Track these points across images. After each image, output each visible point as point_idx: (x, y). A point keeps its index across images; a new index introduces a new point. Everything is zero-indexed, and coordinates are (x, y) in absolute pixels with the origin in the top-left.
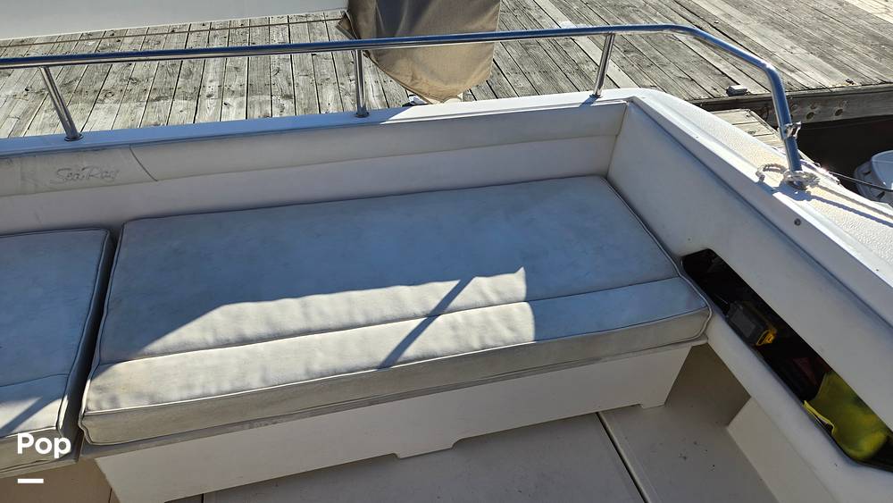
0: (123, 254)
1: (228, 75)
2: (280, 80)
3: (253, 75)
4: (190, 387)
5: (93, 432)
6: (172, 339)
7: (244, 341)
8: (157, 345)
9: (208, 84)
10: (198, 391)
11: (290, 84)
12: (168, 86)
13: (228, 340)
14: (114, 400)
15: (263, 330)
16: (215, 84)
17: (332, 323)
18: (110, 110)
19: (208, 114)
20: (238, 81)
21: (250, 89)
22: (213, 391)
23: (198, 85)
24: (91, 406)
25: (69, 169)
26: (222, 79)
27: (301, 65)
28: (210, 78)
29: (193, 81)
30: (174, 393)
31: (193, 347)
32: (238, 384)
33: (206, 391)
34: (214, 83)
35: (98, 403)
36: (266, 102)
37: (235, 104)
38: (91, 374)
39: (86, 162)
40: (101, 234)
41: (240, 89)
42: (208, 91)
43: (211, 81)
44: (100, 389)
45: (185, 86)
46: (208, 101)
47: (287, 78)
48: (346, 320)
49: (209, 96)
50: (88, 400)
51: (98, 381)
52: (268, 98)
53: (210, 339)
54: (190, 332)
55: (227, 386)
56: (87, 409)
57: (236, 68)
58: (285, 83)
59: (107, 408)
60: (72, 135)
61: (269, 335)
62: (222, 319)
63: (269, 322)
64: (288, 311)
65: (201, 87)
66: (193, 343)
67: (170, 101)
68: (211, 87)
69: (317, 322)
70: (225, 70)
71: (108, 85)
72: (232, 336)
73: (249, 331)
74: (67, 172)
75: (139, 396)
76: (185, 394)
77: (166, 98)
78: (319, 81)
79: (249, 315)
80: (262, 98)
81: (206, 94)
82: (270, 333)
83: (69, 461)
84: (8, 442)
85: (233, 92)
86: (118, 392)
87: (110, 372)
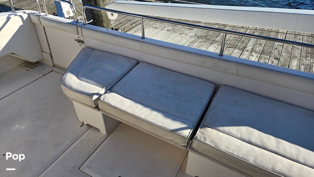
1: (257, 46)
2: (276, 53)
3: (266, 48)
4: (228, 148)
5: (195, 144)
6: (227, 129)
7: (251, 143)
8: (221, 128)
9: (248, 47)
10: (231, 151)
11: (279, 54)
12: (235, 44)
13: (245, 140)
14: (205, 139)
15: (258, 143)
16: (251, 47)
17: (288, 155)
18: (215, 47)
19: (245, 56)
20: (259, 49)
21: (263, 52)
22: (236, 154)
23: (244, 46)
26: (254, 46)
27: (286, 49)
28: (250, 45)
29: (244, 45)
30: (223, 148)
31: (233, 135)
32: (245, 157)
33: (233, 153)
34: (250, 47)
35: (200, 137)
36: (267, 58)
37: (255, 56)
38: (200, 127)
41: (259, 51)
42: (247, 49)
43: (250, 46)
44: (202, 133)
45: (240, 45)
46: (246, 52)
47: (279, 52)
48: (295, 157)
49: (247, 51)
50: (198, 134)
51: (202, 130)
52: (269, 57)
53: (239, 136)
54: (233, 129)
55: (241, 155)
56: (197, 136)
57: (260, 44)
58: (277, 54)
59: (202, 140)
60: (221, 54)
61: (260, 146)
62: (245, 131)
63: (262, 141)
64: (271, 141)
65: (246, 47)
66: (231, 134)
67: (233, 49)
68: (249, 48)
69: (281, 151)
70: (256, 44)
71: (217, 39)
72: (247, 139)
73: (253, 140)
74: (215, 65)
75: (212, 142)
76: (226, 150)
77: (233, 48)
78: (292, 57)
79: (256, 135)
80: (266, 57)
81: (246, 50)
82: (261, 145)
83: (184, 148)
84: (174, 134)
85: (256, 52)
86: (207, 137)
87: (206, 129)
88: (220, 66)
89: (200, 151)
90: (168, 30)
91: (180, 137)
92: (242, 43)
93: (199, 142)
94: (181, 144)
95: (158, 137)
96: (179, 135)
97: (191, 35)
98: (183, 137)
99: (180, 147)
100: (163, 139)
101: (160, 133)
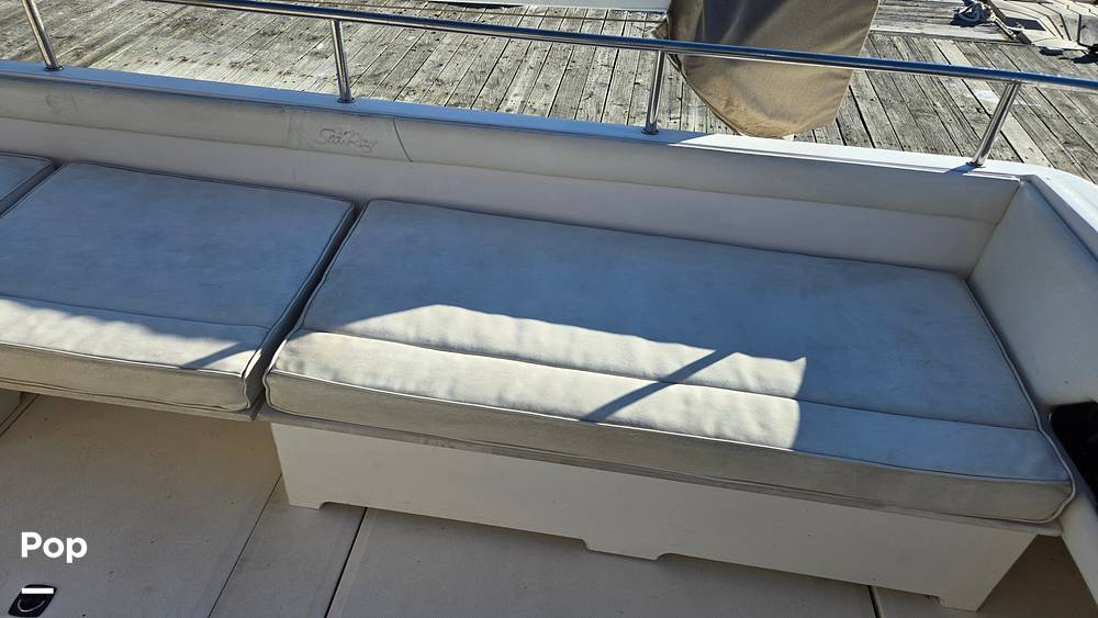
0: (358, 230)
1: (536, 92)
2: (590, 107)
3: (562, 96)
4: (375, 375)
5: (275, 396)
6: (374, 323)
7: (444, 347)
8: (358, 326)
9: (511, 98)
10: (381, 383)
11: (599, 112)
12: (470, 93)
13: (429, 341)
14: (300, 366)
15: (468, 341)
16: (519, 99)
17: (544, 356)
20: (543, 100)
22: (397, 386)
23: (500, 98)
24: (279, 365)
26: (528, 94)
27: (618, 92)
28: (516, 92)
29: (498, 92)
30: (359, 378)
31: (391, 337)
32: (423, 388)
33: (390, 385)
34: (517, 98)
35: (286, 364)
38: (288, 336)
39: (350, 126)
40: (346, 205)
41: (543, 108)
42: (510, 104)
43: (516, 95)
44: (293, 352)
45: (488, 95)
47: (598, 105)
48: (560, 356)
50: (278, 358)
51: (294, 344)
53: (412, 334)
54: (395, 322)
55: (411, 387)
56: (275, 365)
57: (546, 86)
58: (594, 110)
59: (292, 371)
60: (346, 98)
61: (472, 348)
62: (429, 318)
63: (475, 334)
64: (501, 329)
65: (504, 99)
68: (514, 100)
69: (527, 349)
70: (534, 85)
71: (413, 83)
72: (434, 338)
73: (453, 339)
75: (325, 369)
76: (369, 381)
77: (464, 105)
78: (633, 114)
81: (506, 108)
82: (474, 346)
83: (246, 418)
84: (196, 375)
85: (535, 110)
86: (307, 360)
87: (306, 338)
88: (348, 135)
89: (295, 410)
90: (233, 65)
91: (215, 381)
92: (492, 87)
93: (281, 381)
94: (234, 405)
95: (151, 406)
96: (213, 376)
97: (322, 75)
98: (231, 379)
99: (231, 417)
100: (166, 408)
101: (146, 389)
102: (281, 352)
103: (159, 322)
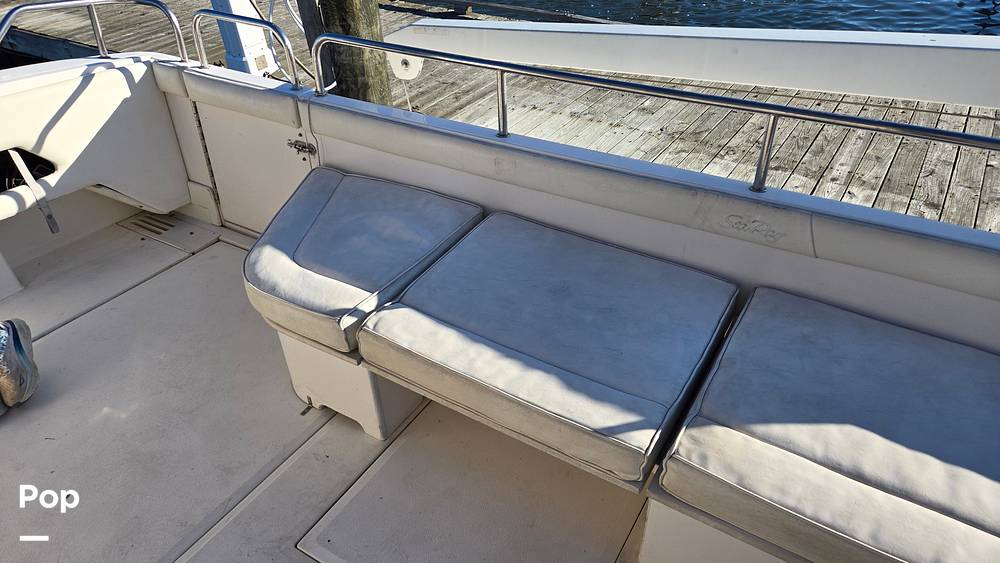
0: (747, 317)
1: (866, 163)
2: (930, 186)
3: (897, 170)
4: (783, 492)
5: (670, 476)
6: (777, 430)
7: (858, 476)
8: (760, 429)
9: (837, 166)
10: (791, 502)
11: (942, 192)
12: (792, 158)
13: (839, 465)
14: (704, 458)
15: (887, 477)
16: (846, 169)
18: (726, 167)
20: (872, 172)
21: (887, 184)
22: (809, 511)
23: (824, 164)
24: (681, 451)
25: (741, 218)
26: (857, 164)
27: (965, 173)
28: (842, 160)
29: (822, 161)
30: (766, 490)
31: (798, 450)
34: (844, 168)
35: (689, 452)
36: (901, 204)
37: (860, 196)
38: (688, 422)
39: (760, 216)
40: (732, 288)
41: (873, 181)
42: (835, 173)
43: (842, 165)
44: (695, 440)
45: (810, 162)
46: (831, 185)
47: (941, 184)
49: (833, 180)
50: (680, 443)
51: (694, 432)
52: (906, 200)
53: (819, 452)
54: (800, 433)
56: (677, 451)
57: (878, 158)
58: (936, 189)
59: (695, 462)
60: (759, 186)
61: (893, 487)
62: (841, 438)
63: (897, 472)
64: (930, 473)
65: (829, 167)
66: (799, 446)
67: (788, 173)
68: (840, 170)
70: (863, 157)
71: (733, 143)
72: (846, 463)
73: (869, 469)
74: (738, 219)
75: (729, 468)
76: (777, 496)
77: (786, 170)
78: (985, 199)
79: (877, 451)
80: (899, 198)
81: (831, 177)
82: (896, 485)
83: (635, 489)
84: (605, 441)
85: (864, 182)
86: (710, 453)
87: (708, 429)
88: (756, 224)
89: (687, 498)
90: (573, 115)
91: (620, 451)
92: (816, 154)
93: (683, 469)
94: (625, 473)
95: (549, 452)
96: (618, 445)
97: (648, 129)
98: (633, 453)
99: (621, 484)
100: (563, 458)
101: (551, 437)
102: (683, 438)
103: (575, 379)
